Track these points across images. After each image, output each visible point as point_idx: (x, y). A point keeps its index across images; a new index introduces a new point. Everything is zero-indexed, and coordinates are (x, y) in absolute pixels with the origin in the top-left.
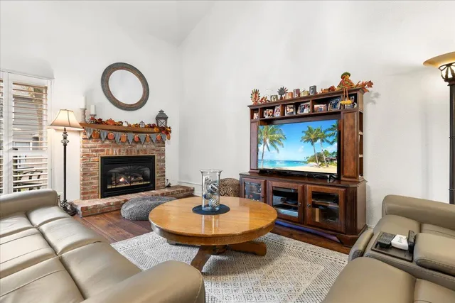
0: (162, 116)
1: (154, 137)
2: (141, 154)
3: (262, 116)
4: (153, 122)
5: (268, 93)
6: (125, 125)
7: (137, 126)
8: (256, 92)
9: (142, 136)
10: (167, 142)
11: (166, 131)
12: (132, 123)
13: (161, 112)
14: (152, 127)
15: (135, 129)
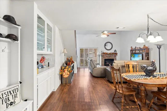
0: (115, 51)
1: (114, 55)
2: (111, 59)
3: (132, 52)
4: (114, 52)
5: (134, 47)
6: (108, 53)
7: (110, 53)
8: (132, 47)
9: (111, 55)
10: (117, 56)
11: (116, 54)
12: (109, 53)
13: (115, 50)
14: (113, 53)
15: (110, 54)
